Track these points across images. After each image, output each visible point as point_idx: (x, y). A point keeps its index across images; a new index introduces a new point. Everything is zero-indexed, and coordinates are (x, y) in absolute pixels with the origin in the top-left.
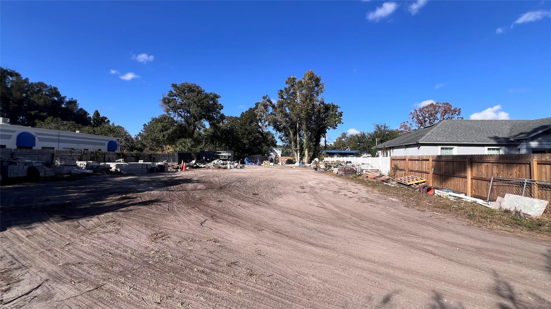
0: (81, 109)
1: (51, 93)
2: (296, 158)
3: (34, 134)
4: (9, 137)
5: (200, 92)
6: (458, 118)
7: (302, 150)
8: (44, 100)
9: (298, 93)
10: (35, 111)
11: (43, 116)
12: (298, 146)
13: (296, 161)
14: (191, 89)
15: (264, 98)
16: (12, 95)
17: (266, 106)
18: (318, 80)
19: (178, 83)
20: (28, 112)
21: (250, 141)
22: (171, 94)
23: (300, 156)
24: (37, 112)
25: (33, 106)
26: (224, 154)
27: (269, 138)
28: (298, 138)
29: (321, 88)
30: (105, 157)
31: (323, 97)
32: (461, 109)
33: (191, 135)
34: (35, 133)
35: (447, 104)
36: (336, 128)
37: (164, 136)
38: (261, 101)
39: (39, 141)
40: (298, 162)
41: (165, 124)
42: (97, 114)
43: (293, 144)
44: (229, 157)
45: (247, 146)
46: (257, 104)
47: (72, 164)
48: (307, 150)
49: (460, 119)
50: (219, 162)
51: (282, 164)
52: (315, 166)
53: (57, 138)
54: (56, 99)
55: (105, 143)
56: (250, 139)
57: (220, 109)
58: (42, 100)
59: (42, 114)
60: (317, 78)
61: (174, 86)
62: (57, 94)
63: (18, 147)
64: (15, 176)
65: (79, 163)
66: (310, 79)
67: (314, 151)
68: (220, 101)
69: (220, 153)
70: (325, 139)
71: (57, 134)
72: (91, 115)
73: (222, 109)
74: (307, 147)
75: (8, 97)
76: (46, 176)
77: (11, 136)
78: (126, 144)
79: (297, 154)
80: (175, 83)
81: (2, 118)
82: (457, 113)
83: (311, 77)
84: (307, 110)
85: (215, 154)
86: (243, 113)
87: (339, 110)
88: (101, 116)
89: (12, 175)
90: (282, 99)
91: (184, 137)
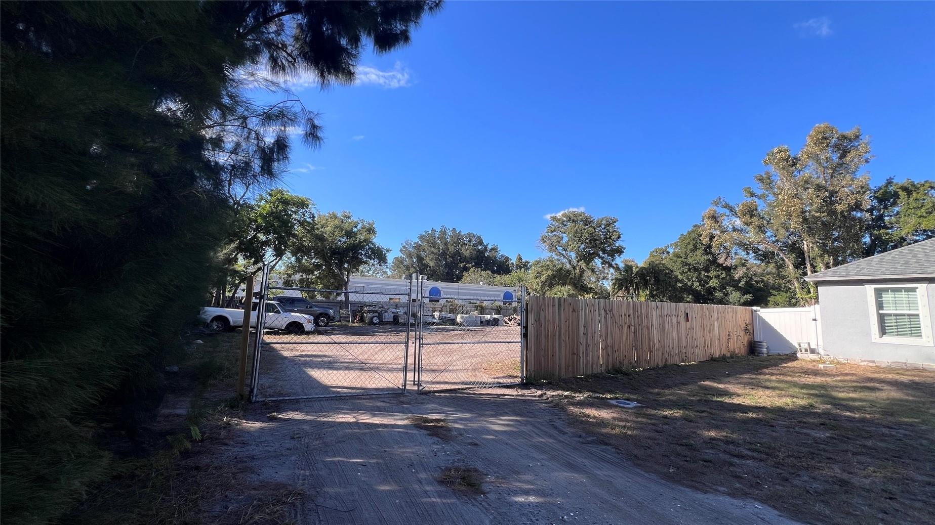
0: (503, 256)
1: (477, 242)
3: (440, 289)
5: (588, 220)
8: (471, 250)
9: (783, 181)
11: (469, 267)
14: (572, 219)
16: (449, 250)
17: (715, 218)
20: (460, 264)
22: (550, 230)
24: (464, 263)
29: (859, 155)
30: (463, 309)
34: (441, 287)
38: (706, 210)
39: (444, 294)
42: (519, 258)
54: (480, 247)
55: (500, 295)
57: (617, 239)
58: (469, 251)
59: (468, 265)
68: (617, 227)
72: (514, 260)
73: (620, 238)
75: (447, 252)
91: (564, 284)
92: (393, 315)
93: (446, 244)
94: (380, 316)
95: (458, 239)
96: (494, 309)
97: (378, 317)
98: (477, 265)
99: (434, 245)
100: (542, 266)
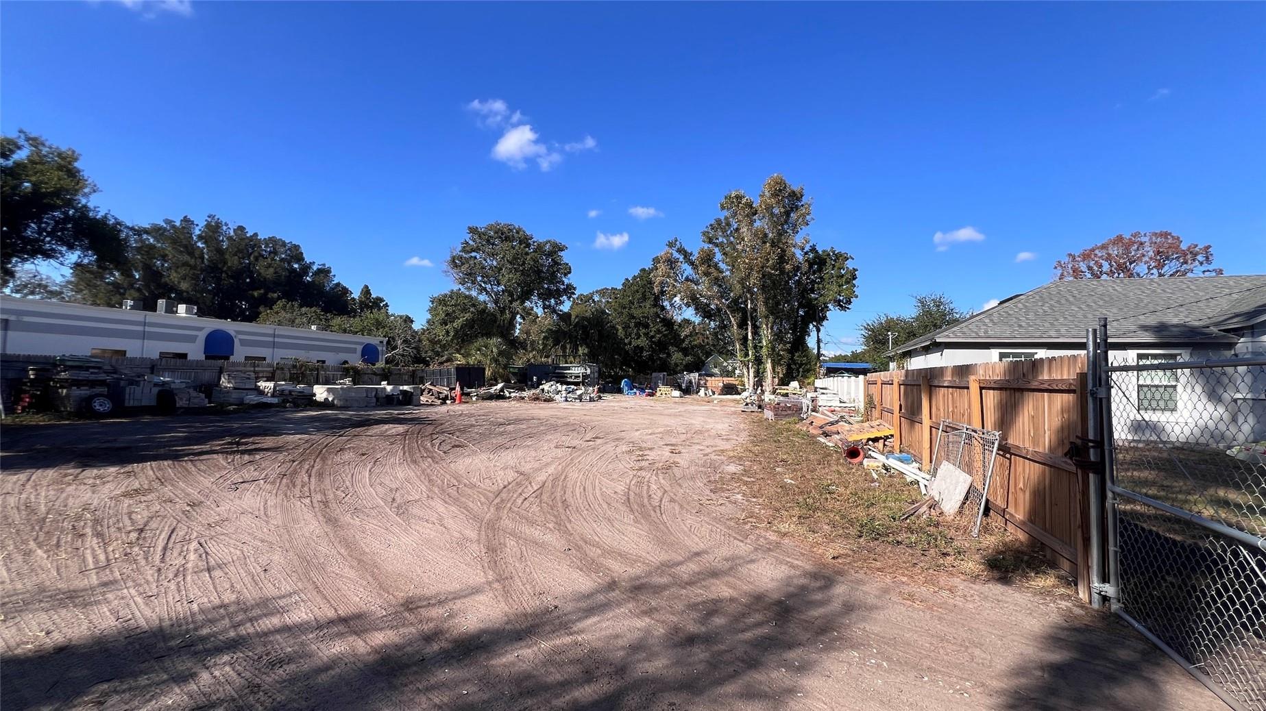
0: (338, 284)
1: (289, 255)
2: (746, 380)
3: (233, 334)
4: (192, 339)
5: (525, 241)
6: (1204, 272)
7: (758, 361)
8: (276, 268)
9: (744, 230)
10: (260, 290)
11: (272, 298)
12: (750, 353)
13: (747, 387)
14: (505, 235)
15: (671, 245)
16: (225, 263)
17: (671, 263)
18: (795, 197)
19: (482, 225)
20: (250, 292)
21: (651, 341)
22: (466, 248)
23: (755, 377)
24: (262, 291)
25: (257, 283)
26: (577, 370)
27: (683, 335)
28: (750, 334)
29: (804, 216)
30: (318, 374)
31: (808, 235)
32: (1209, 247)
33: (505, 331)
34: (235, 331)
35: (1165, 235)
36: (848, 308)
37: (448, 332)
38: (662, 251)
39: (241, 345)
40: (751, 388)
41: (450, 309)
42: (366, 291)
43: (738, 347)
44: (585, 376)
45: (645, 354)
46: (656, 260)
47: (247, 387)
48: (769, 361)
49: (1214, 274)
50: (554, 387)
51: (706, 394)
52: (756, 398)
53: (271, 339)
54: (296, 266)
55: (356, 349)
56: (653, 337)
57: (565, 275)
58: (271, 270)
59: (270, 295)
60: (794, 192)
61: (473, 230)
62: (299, 257)
63: (207, 358)
64: (136, 404)
65: (262, 384)
66: (775, 195)
67: (789, 366)
68: (565, 257)
69: (568, 368)
70: (818, 336)
71: (271, 332)
72: (356, 294)
73: (570, 272)
74: (769, 356)
75: (220, 266)
76: (191, 406)
77: (197, 336)
78: (404, 350)
79: (748, 373)
80: (473, 224)
81: (185, 306)
82: (1200, 258)
83: (776, 189)
84: (763, 267)
85: (557, 371)
86: (627, 279)
87: (850, 264)
88: (374, 296)
89: (131, 403)
90: (711, 246)
91: (489, 335)
92: (156, 390)
93: (220, 251)
94: (116, 393)
95: (247, 245)
96: (379, 375)
97: (108, 396)
98: (289, 296)
99: (190, 249)
100: (455, 305)
